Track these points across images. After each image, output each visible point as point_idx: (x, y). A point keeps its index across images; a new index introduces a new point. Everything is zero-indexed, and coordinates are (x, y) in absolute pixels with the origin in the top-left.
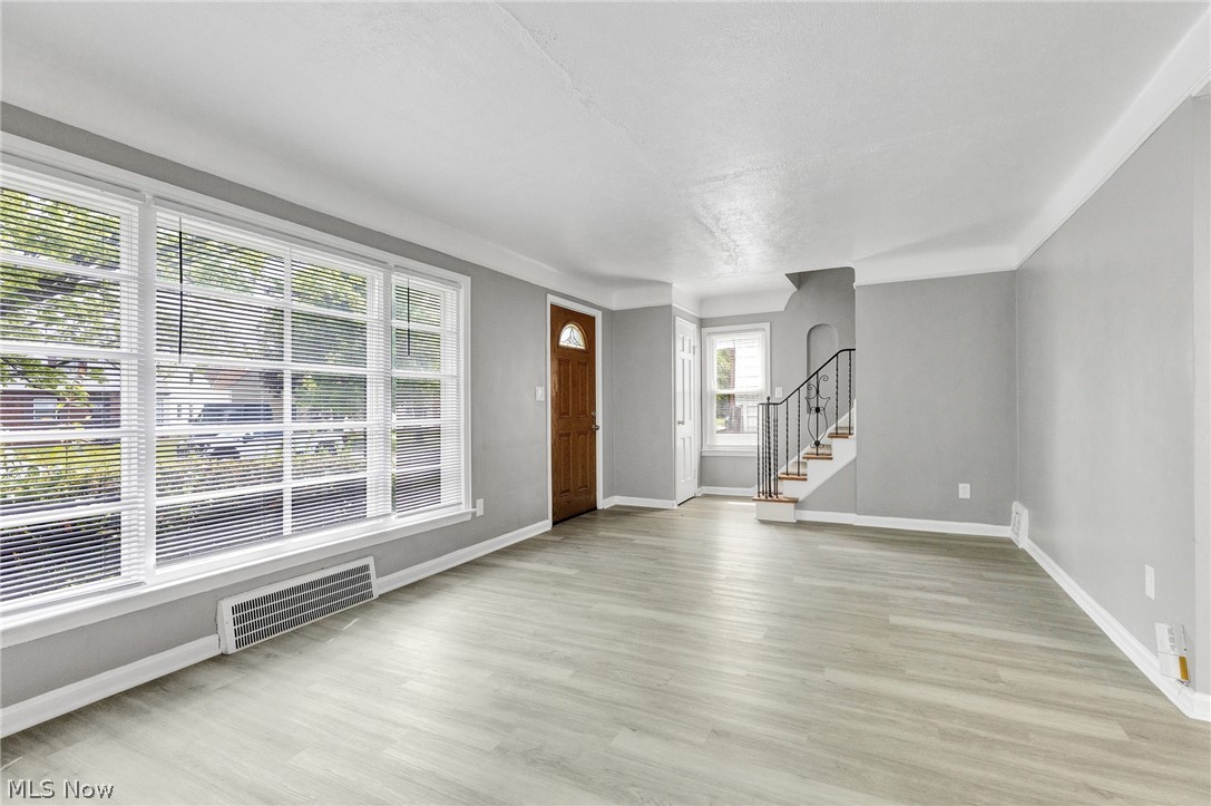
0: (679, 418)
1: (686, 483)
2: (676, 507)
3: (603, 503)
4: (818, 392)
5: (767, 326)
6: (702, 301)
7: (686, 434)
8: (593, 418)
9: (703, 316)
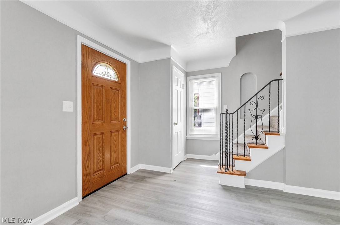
0: (175, 121)
1: (178, 154)
2: (172, 171)
3: (130, 170)
4: (257, 106)
5: (220, 74)
6: (188, 63)
7: (178, 129)
8: (125, 123)
9: (188, 71)
